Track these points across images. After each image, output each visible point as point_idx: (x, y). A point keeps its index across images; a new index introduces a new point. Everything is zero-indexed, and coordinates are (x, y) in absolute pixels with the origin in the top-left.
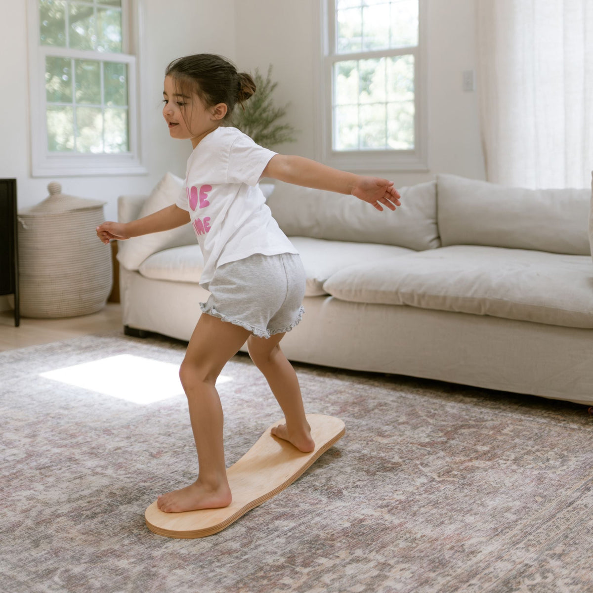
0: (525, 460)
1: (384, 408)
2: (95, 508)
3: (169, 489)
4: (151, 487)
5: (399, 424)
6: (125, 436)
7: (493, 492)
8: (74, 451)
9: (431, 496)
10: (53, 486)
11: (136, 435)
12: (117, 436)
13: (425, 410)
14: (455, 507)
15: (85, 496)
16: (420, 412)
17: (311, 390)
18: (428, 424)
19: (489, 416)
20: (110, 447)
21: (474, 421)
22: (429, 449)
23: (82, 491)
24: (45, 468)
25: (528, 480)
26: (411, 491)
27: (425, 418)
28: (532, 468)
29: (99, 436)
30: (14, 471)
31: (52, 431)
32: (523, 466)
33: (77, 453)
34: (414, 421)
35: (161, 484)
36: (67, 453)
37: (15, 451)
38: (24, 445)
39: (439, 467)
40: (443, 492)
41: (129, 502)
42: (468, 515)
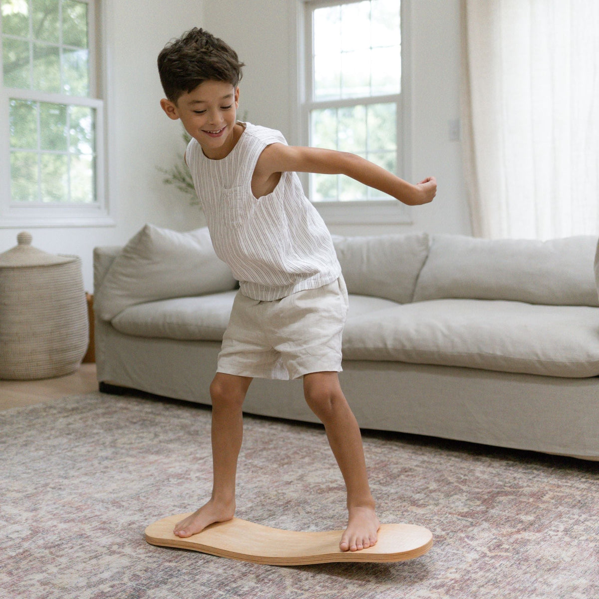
0: (576, 531)
1: (410, 473)
2: (120, 594)
3: (199, 570)
4: (178, 568)
5: (431, 492)
6: (137, 509)
7: (554, 568)
8: (83, 526)
9: (488, 574)
10: (67, 568)
11: (149, 507)
12: (127, 509)
13: (455, 476)
14: (517, 586)
15: (106, 579)
16: (449, 478)
17: (326, 454)
18: (461, 491)
19: (524, 482)
20: (123, 521)
21: (510, 487)
22: (470, 520)
23: (101, 573)
24: (54, 547)
25: (586, 554)
26: (464, 568)
27: (456, 484)
28: (587, 540)
29: (107, 508)
30: (21, 551)
31: (54, 503)
32: (576, 538)
33: (87, 528)
34: (445, 488)
35: (188, 564)
36: (76, 529)
37: (17, 527)
38: (26, 519)
39: (486, 540)
40: (499, 569)
41: (157, 586)
42: (534, 595)
